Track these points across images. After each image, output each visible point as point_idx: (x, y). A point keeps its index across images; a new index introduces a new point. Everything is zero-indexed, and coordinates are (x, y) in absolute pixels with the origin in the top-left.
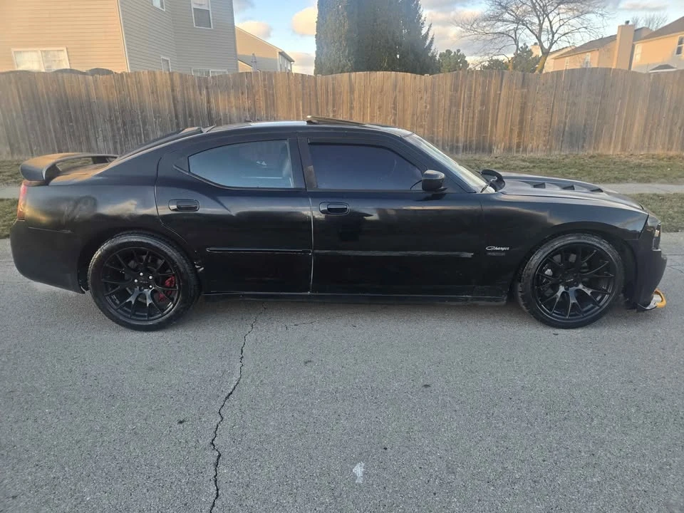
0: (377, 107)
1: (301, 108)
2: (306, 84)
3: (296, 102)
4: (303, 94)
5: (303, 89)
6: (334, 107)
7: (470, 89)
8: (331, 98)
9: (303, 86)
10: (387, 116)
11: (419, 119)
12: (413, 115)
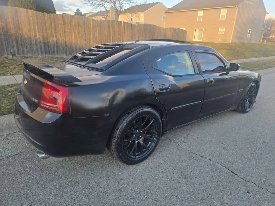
0: (77, 33)
1: (37, 30)
2: (39, 17)
3: (34, 26)
4: (37, 22)
5: (37, 20)
6: (55, 31)
7: (114, 28)
8: (53, 25)
9: (37, 18)
10: (82, 37)
11: (96, 40)
12: (93, 37)
